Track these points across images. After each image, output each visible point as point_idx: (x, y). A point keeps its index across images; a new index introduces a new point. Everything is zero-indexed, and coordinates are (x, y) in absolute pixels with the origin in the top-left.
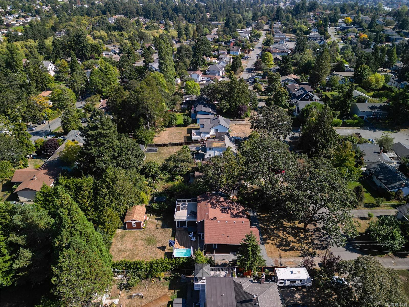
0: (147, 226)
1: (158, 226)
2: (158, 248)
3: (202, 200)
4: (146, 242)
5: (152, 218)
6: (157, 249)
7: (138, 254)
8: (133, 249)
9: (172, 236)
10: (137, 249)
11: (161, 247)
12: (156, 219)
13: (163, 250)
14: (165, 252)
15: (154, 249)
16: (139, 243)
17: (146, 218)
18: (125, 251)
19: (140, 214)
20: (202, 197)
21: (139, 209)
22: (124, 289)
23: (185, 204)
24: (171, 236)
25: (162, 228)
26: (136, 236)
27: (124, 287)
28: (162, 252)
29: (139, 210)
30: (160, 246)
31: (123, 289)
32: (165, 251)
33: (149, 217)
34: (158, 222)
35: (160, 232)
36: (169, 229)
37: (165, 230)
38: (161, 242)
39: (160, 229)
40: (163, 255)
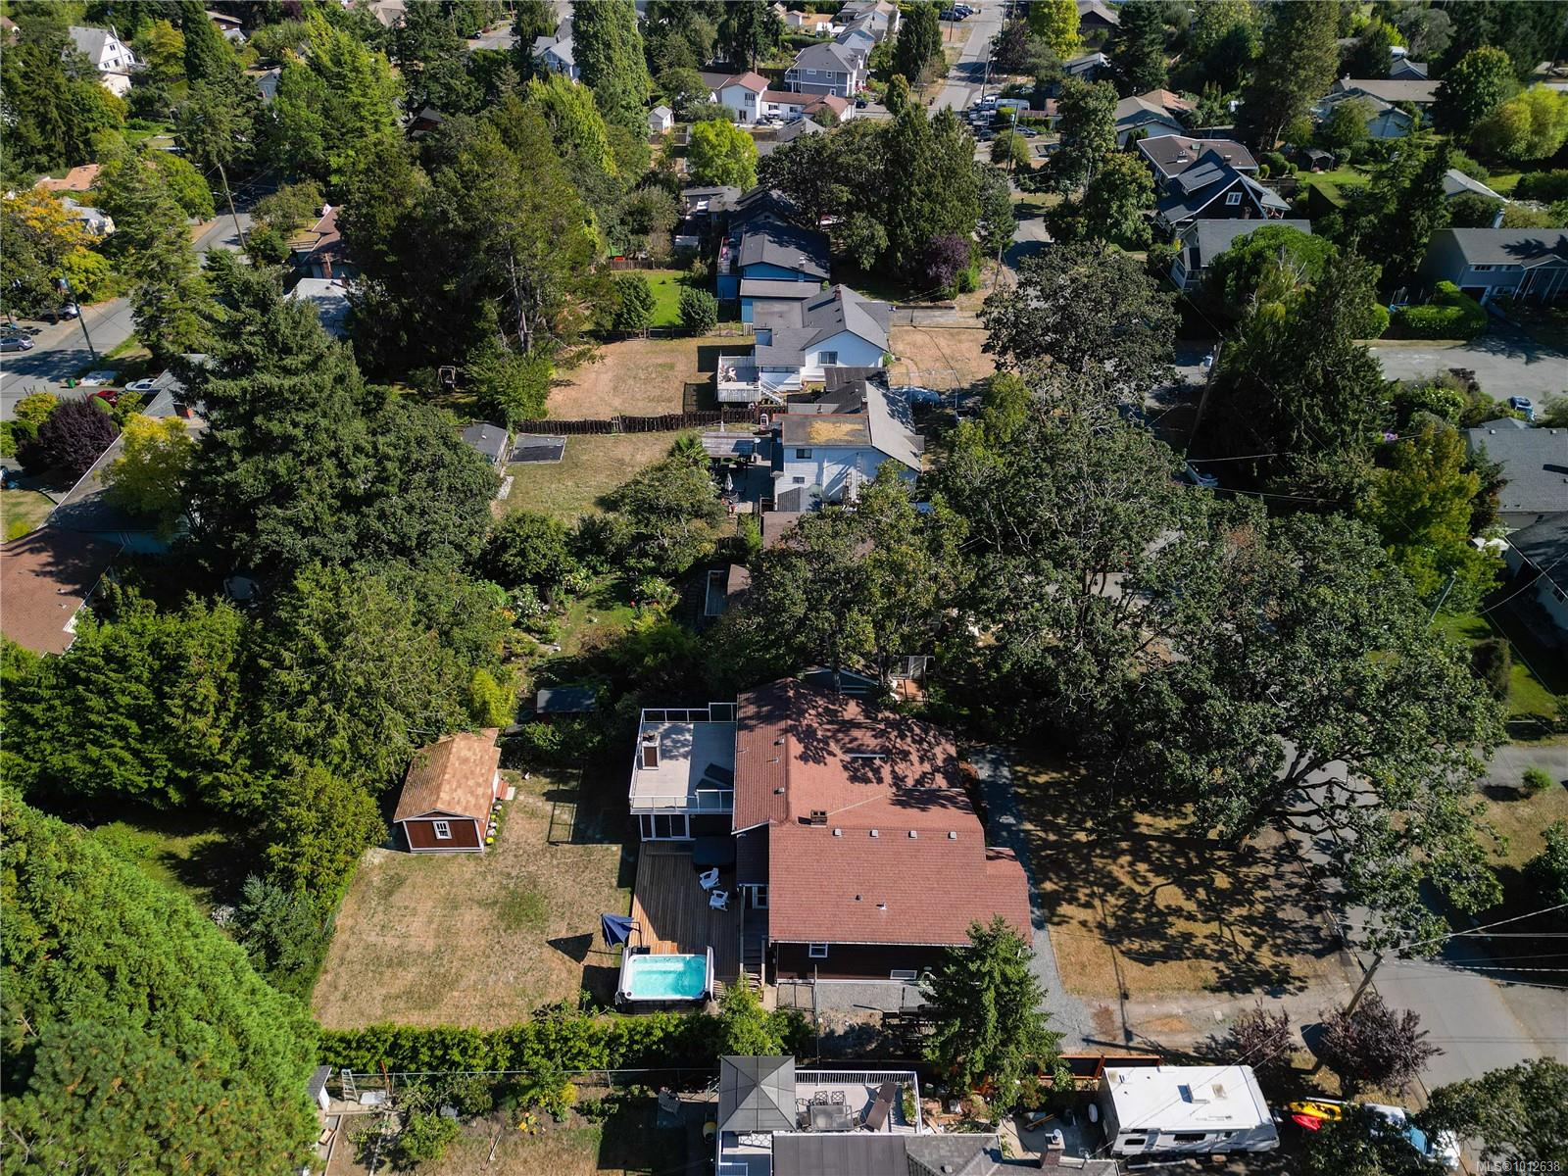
0: (506, 834)
1: (562, 833)
2: (555, 944)
3: (758, 716)
4: (501, 916)
5: (531, 793)
6: (548, 951)
7: (459, 976)
8: (438, 953)
9: (621, 884)
10: (453, 952)
11: (566, 941)
12: (550, 796)
13: (579, 958)
14: (587, 968)
15: (535, 953)
16: (468, 918)
17: (503, 790)
18: (400, 964)
19: (471, 783)
20: (757, 701)
21: (465, 753)
22: (388, 1165)
23: (681, 731)
24: (615, 884)
25: (573, 842)
26: (451, 884)
27: (389, 1154)
28: (574, 964)
29: (466, 760)
30: (563, 934)
31: (381, 1163)
32: (586, 962)
33: (518, 788)
34: (557, 812)
35: (566, 864)
36: (605, 846)
37: (590, 854)
38: (568, 914)
39: (567, 846)
40: (576, 983)
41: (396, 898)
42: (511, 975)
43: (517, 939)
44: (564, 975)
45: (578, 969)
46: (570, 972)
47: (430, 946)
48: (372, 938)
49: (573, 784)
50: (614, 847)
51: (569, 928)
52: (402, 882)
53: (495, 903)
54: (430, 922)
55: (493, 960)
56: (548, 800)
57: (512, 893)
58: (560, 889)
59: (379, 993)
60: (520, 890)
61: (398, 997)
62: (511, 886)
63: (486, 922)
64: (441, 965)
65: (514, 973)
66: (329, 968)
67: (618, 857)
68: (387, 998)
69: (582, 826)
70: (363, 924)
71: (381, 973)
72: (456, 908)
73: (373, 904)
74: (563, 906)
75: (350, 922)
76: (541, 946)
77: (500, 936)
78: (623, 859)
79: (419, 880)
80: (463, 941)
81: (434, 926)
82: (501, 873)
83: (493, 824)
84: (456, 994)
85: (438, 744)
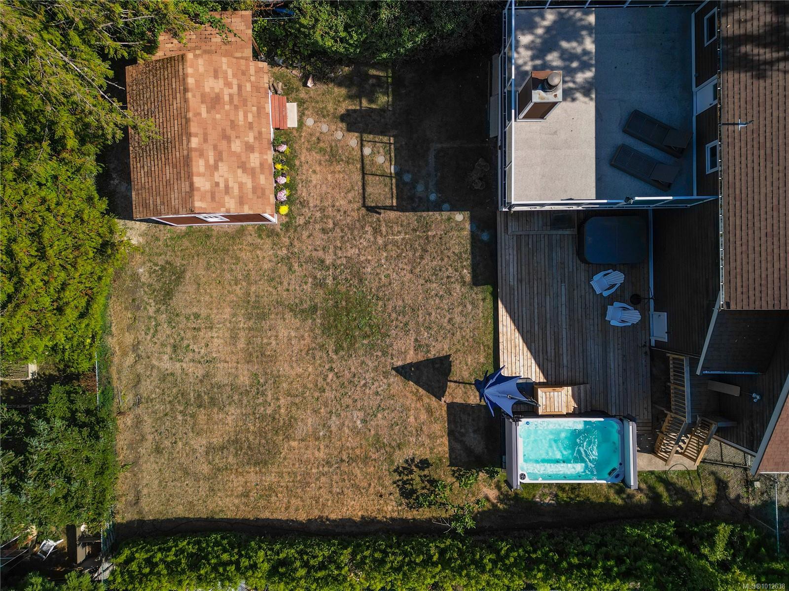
0: (302, 191)
1: (381, 190)
2: (404, 372)
4: (326, 329)
5: (321, 114)
6: (395, 380)
7: (291, 423)
8: (257, 388)
9: (476, 281)
10: (276, 384)
11: (418, 365)
12: (351, 121)
13: (438, 392)
14: (452, 408)
15: (381, 385)
16: (283, 333)
17: (282, 116)
18: (212, 401)
19: (236, 146)
21: (212, 85)
23: (573, 32)
24: (468, 278)
25: (400, 208)
26: (247, 277)
28: (433, 402)
29: (215, 102)
30: (411, 357)
32: (447, 399)
33: (301, 103)
34: (367, 151)
35: (395, 243)
36: (445, 215)
37: (427, 227)
38: (412, 325)
39: (393, 215)
40: (440, 428)
41: (179, 301)
42: (358, 415)
43: (353, 363)
44: (423, 416)
45: (440, 407)
46: (430, 411)
47: (244, 379)
48: (166, 364)
49: (383, 100)
50: (459, 217)
51: (418, 347)
52: (179, 276)
53: (314, 309)
54: (234, 338)
55: (328, 394)
56: (350, 129)
57: (334, 292)
58: (396, 286)
59: (199, 443)
60: (343, 289)
61: (222, 448)
62: (329, 281)
63: (308, 340)
64: (265, 403)
65: (361, 414)
66: (124, 406)
67: (466, 233)
68: (210, 449)
69: (407, 178)
70: (148, 348)
71: (193, 416)
72: (262, 317)
73: (151, 311)
74: (404, 313)
75: (129, 339)
76: (386, 375)
77: (331, 361)
78: (474, 238)
79: (201, 272)
80: (284, 368)
81: (241, 344)
82: (310, 260)
83: (283, 180)
84: (294, 444)
85: (159, 54)
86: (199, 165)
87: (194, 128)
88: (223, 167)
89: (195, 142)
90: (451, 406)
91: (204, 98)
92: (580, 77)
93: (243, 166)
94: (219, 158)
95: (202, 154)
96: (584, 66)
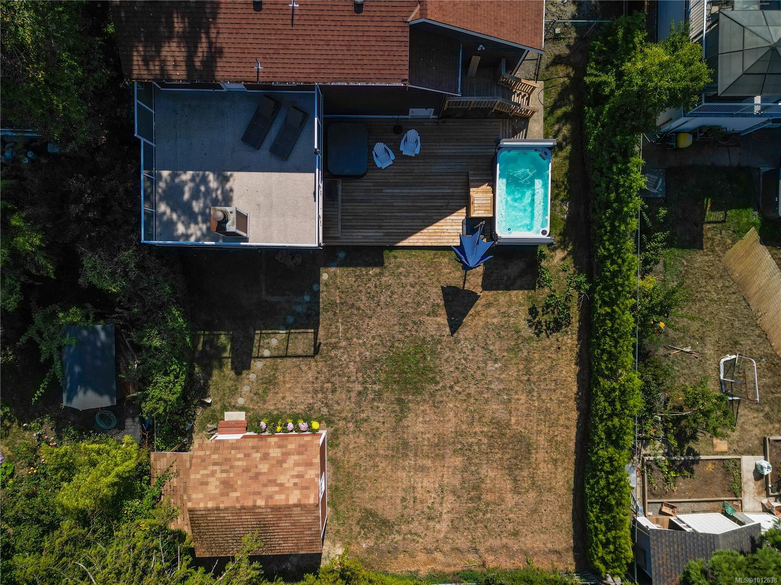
0: (300, 408)
4: (418, 391)
6: (462, 333)
9: (380, 263)
10: (463, 434)
11: (450, 315)
15: (465, 345)
17: (236, 426)
22: (691, 444)
28: (480, 303)
31: (690, 451)
33: (225, 408)
34: (267, 353)
35: (346, 331)
36: (322, 288)
37: (333, 304)
38: (415, 318)
39: (321, 333)
40: (503, 297)
41: (390, 514)
42: (491, 366)
43: (447, 369)
44: (493, 311)
45: (485, 296)
46: (489, 305)
47: (458, 461)
48: (443, 527)
49: (223, 339)
50: (325, 277)
51: (434, 313)
52: (370, 514)
53: (400, 401)
54: (423, 469)
55: (473, 390)
56: (248, 368)
57: (386, 384)
58: (382, 331)
59: (510, 499)
60: (383, 376)
61: (515, 480)
62: (377, 387)
63: (426, 407)
64: (479, 443)
65: (490, 363)
66: (478, 562)
67: (338, 271)
68: (516, 491)
69: (290, 320)
70: (428, 541)
71: (488, 505)
72: (405, 444)
73: (398, 538)
74: (406, 324)
75: (421, 557)
76: (457, 341)
77: (444, 387)
78: (343, 264)
79: (366, 495)
80: (450, 427)
81: (428, 463)
82: (358, 404)
83: (290, 426)
84: (513, 420)
85: (187, 529)
86: (280, 499)
87: (249, 503)
88: (282, 479)
89: (261, 502)
90: (486, 287)
91: (224, 494)
92: (213, 184)
93: (280, 462)
94: (273, 482)
95: (270, 497)
96: (204, 181)
